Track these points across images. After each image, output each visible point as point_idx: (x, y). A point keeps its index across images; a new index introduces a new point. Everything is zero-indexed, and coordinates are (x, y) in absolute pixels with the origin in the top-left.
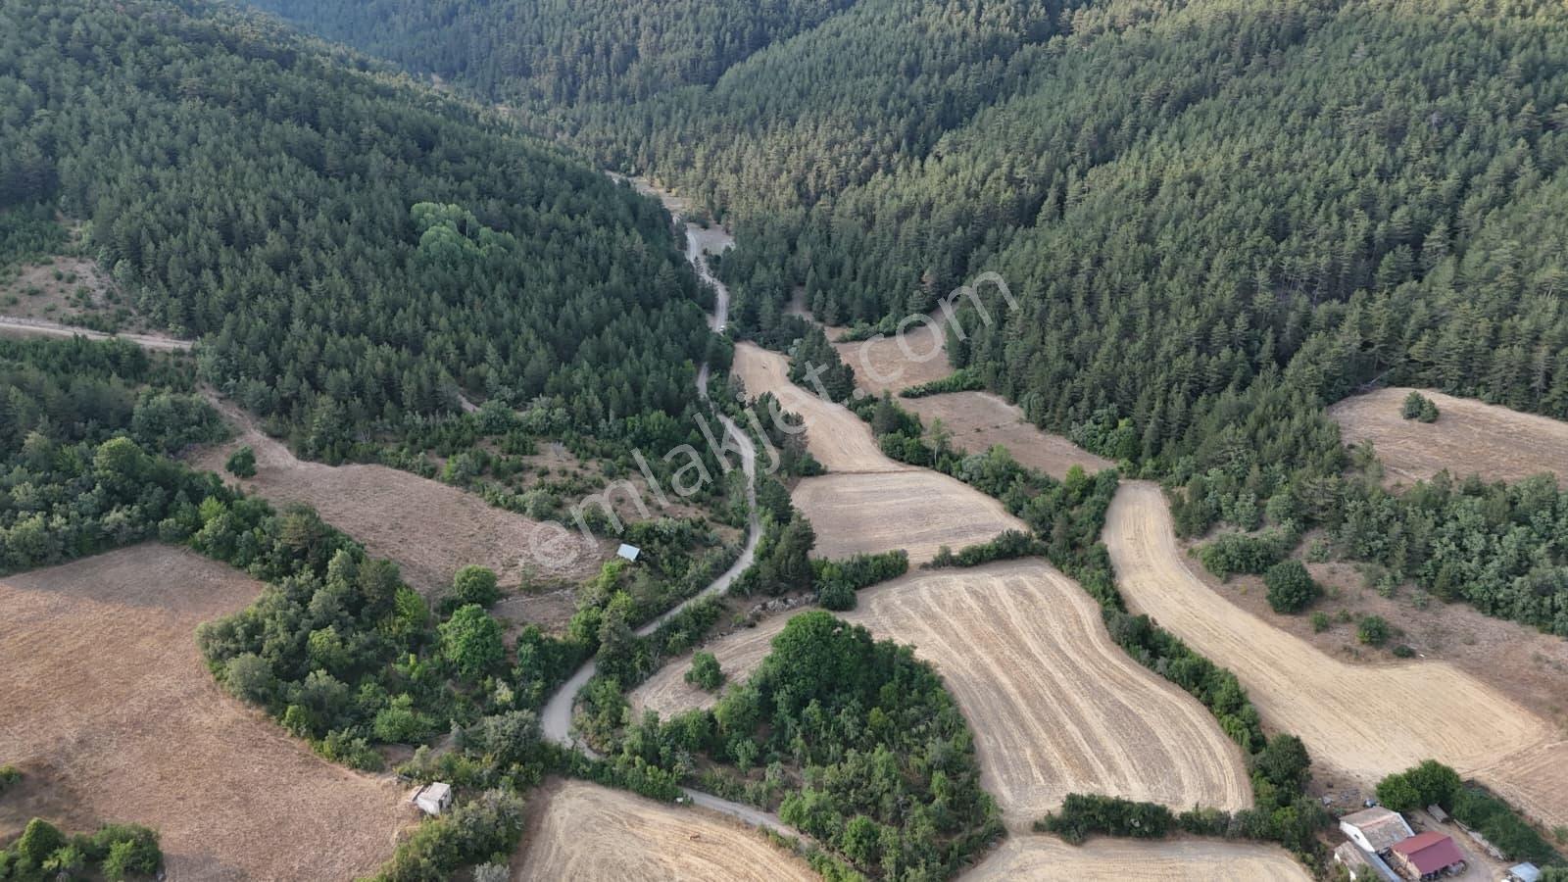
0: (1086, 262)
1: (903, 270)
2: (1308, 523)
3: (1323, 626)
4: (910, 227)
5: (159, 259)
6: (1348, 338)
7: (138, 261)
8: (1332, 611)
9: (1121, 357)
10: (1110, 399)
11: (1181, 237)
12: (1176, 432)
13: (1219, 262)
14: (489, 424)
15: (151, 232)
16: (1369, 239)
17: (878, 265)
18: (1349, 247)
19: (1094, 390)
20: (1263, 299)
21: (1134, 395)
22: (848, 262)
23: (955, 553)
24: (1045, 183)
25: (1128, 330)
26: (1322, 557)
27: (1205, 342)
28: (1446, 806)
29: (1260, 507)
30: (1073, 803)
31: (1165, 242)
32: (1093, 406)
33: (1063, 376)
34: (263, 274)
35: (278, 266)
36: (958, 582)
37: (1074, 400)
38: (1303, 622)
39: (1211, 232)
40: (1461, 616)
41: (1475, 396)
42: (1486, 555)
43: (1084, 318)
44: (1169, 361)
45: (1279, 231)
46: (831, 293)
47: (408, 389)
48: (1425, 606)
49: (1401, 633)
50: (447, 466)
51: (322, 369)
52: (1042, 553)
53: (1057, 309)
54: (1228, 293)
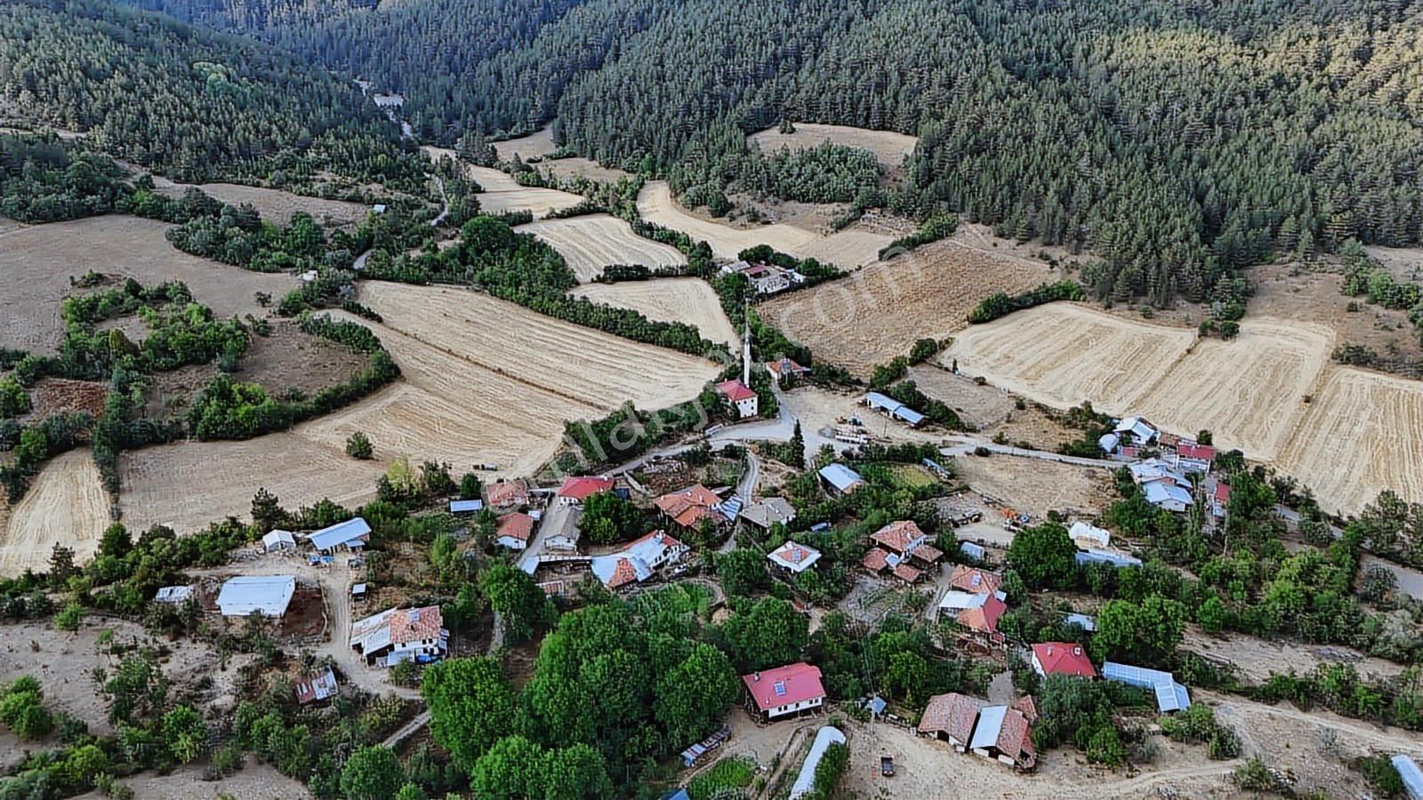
0: (626, 80)
1: (523, 100)
2: (729, 178)
3: (732, 218)
4: (525, 77)
5: (51, 89)
6: (759, 102)
7: (33, 89)
8: (736, 212)
9: (644, 121)
10: (640, 144)
11: (677, 61)
12: (672, 153)
13: (695, 71)
14: (284, 162)
15: (39, 74)
16: (775, 55)
17: (507, 100)
18: (763, 59)
19: (631, 140)
20: (719, 88)
21: (652, 140)
22: (488, 100)
23: (558, 211)
24: (607, 47)
25: (649, 110)
26: (734, 192)
27: (688, 110)
28: (765, 259)
29: (707, 174)
30: (607, 269)
31: (669, 64)
32: (632, 150)
33: (614, 138)
34: (119, 93)
35: (129, 89)
36: (561, 223)
37: (622, 148)
38: (726, 219)
39: (693, 56)
40: (792, 204)
41: (815, 122)
42: (799, 176)
43: (626, 107)
44: (669, 122)
45: (729, 54)
46: (478, 117)
47: (232, 146)
48: (776, 203)
49: (765, 215)
50: (266, 183)
51: (177, 138)
52: (604, 212)
53: (611, 104)
54: (700, 85)
